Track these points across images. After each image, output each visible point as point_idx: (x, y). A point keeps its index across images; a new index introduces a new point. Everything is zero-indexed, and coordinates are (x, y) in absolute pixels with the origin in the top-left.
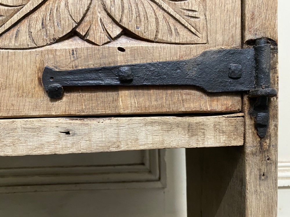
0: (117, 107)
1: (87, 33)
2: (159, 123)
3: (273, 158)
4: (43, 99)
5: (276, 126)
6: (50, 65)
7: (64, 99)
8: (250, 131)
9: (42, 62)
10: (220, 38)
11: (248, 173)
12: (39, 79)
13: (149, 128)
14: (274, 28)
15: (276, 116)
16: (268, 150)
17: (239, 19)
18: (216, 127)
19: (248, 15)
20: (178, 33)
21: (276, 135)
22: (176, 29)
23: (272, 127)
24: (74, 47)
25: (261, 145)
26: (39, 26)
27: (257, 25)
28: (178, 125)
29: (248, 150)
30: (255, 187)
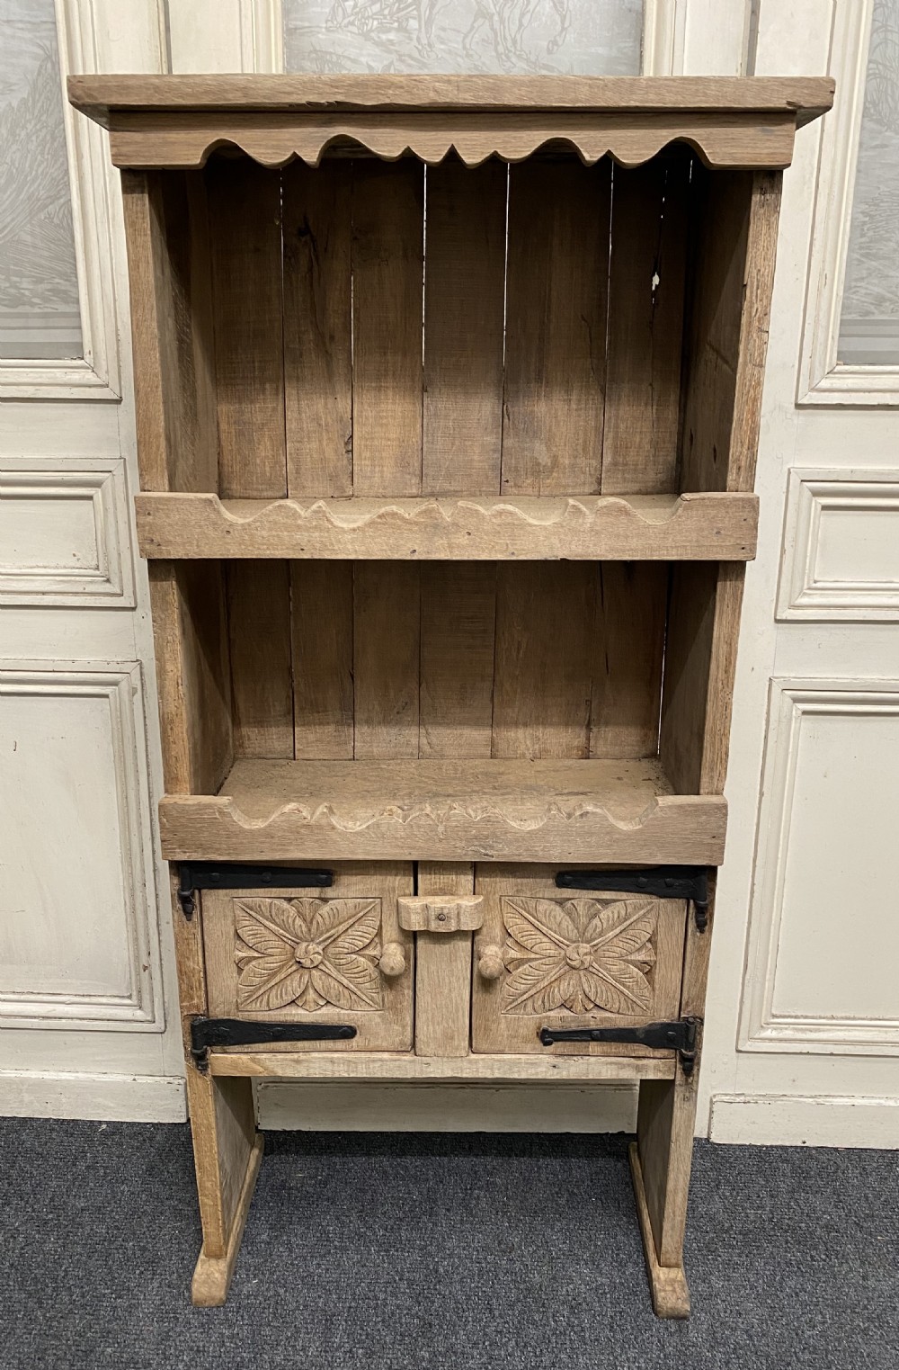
0: (588, 1051)
1: (571, 1007)
2: (615, 1064)
3: (694, 1088)
4: (539, 1045)
5: (698, 1070)
6: (544, 1026)
7: (553, 1045)
8: (679, 1072)
9: (540, 1024)
10: (663, 1014)
11: (676, 1096)
12: (537, 1033)
13: (609, 1066)
14: (702, 1010)
15: (699, 1064)
16: (691, 1084)
17: (678, 1004)
18: (656, 1068)
19: (683, 1002)
20: (633, 1010)
21: (698, 1075)
22: (632, 1007)
23: (695, 1070)
24: (561, 1015)
25: (687, 1080)
26: (540, 1002)
27: (690, 1008)
28: (629, 1065)
29: (677, 1083)
30: (680, 1104)
